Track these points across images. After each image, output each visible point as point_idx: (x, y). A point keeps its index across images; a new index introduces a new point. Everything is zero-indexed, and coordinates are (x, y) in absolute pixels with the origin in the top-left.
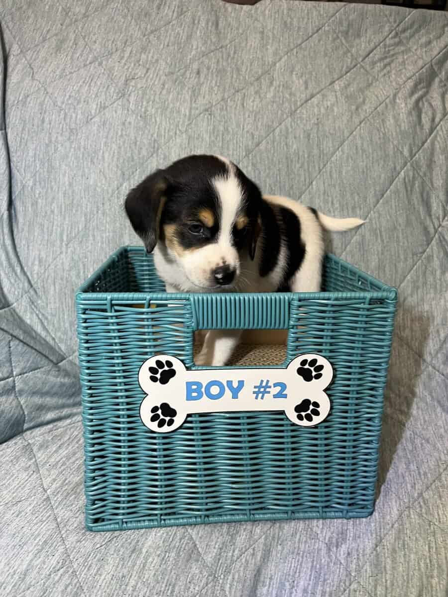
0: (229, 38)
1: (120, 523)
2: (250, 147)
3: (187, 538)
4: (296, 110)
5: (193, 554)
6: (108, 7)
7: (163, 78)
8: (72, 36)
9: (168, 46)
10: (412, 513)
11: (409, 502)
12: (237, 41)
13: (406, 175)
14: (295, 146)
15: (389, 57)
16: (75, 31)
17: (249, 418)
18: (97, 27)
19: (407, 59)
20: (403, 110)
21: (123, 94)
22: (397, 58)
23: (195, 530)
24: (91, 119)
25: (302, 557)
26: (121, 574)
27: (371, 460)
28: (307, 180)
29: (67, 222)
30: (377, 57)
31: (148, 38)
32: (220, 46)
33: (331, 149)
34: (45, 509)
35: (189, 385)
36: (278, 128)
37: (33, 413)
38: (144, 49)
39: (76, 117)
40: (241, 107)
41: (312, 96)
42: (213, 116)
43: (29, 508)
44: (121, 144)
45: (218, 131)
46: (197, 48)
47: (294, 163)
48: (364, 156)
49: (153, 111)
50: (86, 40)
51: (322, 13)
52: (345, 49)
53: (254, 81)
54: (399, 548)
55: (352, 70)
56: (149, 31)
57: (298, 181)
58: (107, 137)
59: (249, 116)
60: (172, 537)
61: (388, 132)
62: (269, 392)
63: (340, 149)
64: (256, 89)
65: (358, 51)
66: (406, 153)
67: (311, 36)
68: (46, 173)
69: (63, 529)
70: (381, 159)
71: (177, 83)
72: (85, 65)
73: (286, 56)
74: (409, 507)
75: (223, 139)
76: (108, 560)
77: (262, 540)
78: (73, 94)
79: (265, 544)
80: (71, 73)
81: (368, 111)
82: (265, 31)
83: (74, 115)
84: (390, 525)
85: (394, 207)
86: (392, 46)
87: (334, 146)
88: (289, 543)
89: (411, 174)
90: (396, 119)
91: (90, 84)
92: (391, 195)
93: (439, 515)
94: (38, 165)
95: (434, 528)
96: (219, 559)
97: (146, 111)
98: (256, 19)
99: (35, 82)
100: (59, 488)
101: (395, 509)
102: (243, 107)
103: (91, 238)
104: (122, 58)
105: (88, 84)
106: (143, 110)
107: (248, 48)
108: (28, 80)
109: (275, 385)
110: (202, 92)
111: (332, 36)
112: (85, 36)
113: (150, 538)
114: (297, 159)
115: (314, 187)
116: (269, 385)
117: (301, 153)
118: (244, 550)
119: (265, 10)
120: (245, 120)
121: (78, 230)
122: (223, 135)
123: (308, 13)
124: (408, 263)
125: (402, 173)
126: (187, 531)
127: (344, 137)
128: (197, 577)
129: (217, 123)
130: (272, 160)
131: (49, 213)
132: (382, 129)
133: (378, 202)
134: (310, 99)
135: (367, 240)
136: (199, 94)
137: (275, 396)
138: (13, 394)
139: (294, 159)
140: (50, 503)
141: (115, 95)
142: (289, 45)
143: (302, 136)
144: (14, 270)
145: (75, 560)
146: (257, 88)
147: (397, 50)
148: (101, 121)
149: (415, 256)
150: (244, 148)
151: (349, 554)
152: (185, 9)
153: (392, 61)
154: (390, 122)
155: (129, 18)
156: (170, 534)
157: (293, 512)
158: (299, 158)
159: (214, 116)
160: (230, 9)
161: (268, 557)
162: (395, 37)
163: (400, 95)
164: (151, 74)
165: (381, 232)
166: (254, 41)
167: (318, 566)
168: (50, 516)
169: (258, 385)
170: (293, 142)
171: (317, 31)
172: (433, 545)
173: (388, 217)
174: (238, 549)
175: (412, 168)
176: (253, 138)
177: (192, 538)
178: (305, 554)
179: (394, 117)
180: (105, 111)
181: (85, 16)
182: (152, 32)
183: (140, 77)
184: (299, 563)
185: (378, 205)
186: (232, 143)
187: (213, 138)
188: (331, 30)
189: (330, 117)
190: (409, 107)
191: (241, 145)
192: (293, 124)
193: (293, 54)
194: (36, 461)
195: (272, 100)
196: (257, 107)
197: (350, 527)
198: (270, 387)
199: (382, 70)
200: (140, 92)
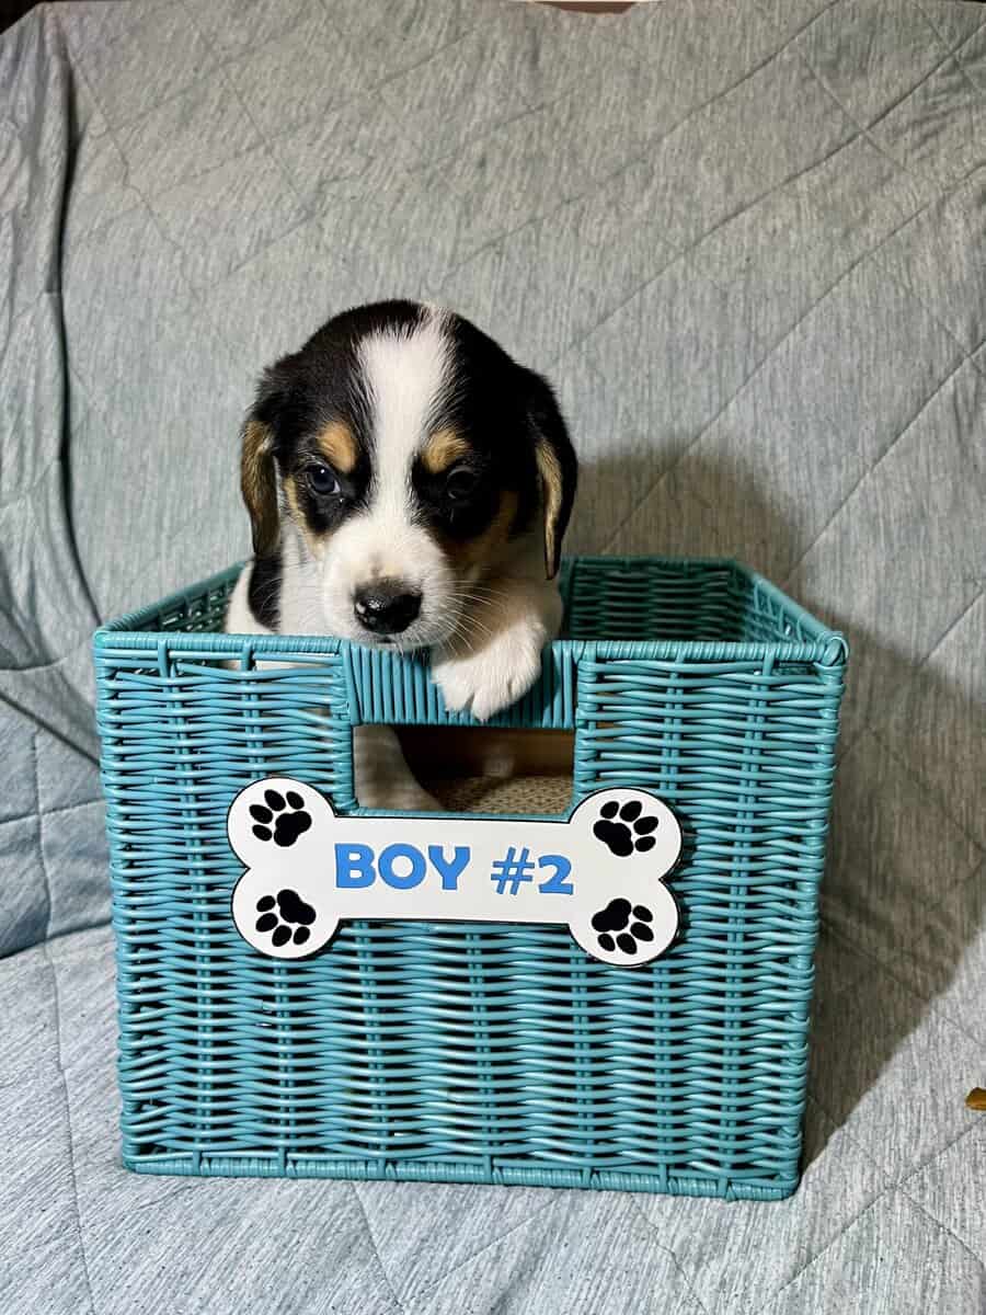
0: (559, 85)
1: (196, 1160)
2: (584, 324)
3: (349, 1207)
4: (698, 242)
5: (356, 1244)
6: (297, 29)
7: (403, 175)
8: (215, 95)
9: (420, 106)
10: (898, 1201)
11: (897, 1173)
12: (576, 92)
13: (960, 387)
14: (689, 323)
15: (937, 117)
16: (222, 83)
17: (485, 937)
18: (269, 73)
19: (978, 122)
20: (959, 238)
21: (309, 214)
22: (953, 121)
23: (372, 1191)
24: (238, 267)
25: (610, 1280)
26: (181, 1268)
27: (787, 1059)
28: (716, 399)
29: (172, 490)
30: (904, 119)
31: (378, 92)
32: (539, 104)
33: (776, 328)
34: (51, 1109)
35: (342, 851)
36: (654, 283)
37: (71, 900)
38: (366, 117)
39: (206, 264)
40: (572, 236)
41: (741, 208)
42: (504, 259)
43: (18, 1104)
44: (298, 320)
45: (514, 288)
46: (485, 109)
47: (685, 358)
48: (856, 341)
49: (373, 248)
50: (245, 99)
51: (776, 22)
52: (829, 102)
53: (608, 178)
54: (852, 1283)
55: (843, 150)
56: (381, 76)
57: (694, 401)
58: (267, 305)
59: (587, 256)
60: (316, 1199)
61: (919, 285)
62: (529, 879)
63: (797, 328)
64: (610, 197)
65: (859, 106)
66: (961, 334)
67: (749, 76)
68: (135, 385)
69: (78, 1159)
70: (897, 350)
71: (431, 189)
72: (237, 155)
73: (686, 122)
74: (893, 1187)
75: (523, 307)
76: (160, 1234)
77: (524, 1229)
78: (205, 215)
79: (529, 1241)
80: (207, 171)
81: (872, 238)
82: (644, 65)
83: (202, 261)
84: (839, 1226)
85: (922, 462)
86: (944, 92)
87: (782, 321)
88: (586, 1243)
89: (971, 384)
90: (941, 256)
91: (243, 192)
92: (918, 437)
93: (963, 1210)
94: (120, 367)
95: (946, 1243)
96: (414, 1263)
97: (357, 246)
98: (625, 44)
99: (130, 192)
100: (92, 1066)
101: (858, 1189)
102: (577, 235)
103: (221, 524)
104: (317, 137)
105: (237, 195)
106: (351, 245)
107: (601, 106)
108: (115, 186)
109: (544, 861)
110: (487, 203)
111: (799, 73)
112: (243, 93)
113: (264, 1198)
114: (693, 350)
115: (732, 415)
116: (528, 861)
117: (703, 336)
118: (475, 1246)
119: (645, 22)
120: (576, 264)
121: (196, 506)
122: (525, 297)
123: (744, 23)
124: (952, 601)
125: (950, 383)
126: (354, 1191)
127: (808, 298)
128: (355, 1298)
129: (513, 273)
130: (635, 353)
131: (136, 467)
132: (906, 282)
133: (884, 451)
134: (736, 214)
135: (853, 543)
136: (479, 209)
137: (543, 889)
138: (34, 853)
139: (685, 352)
140: (66, 1099)
141: (293, 214)
142: (695, 97)
143: (707, 298)
144: (65, 588)
145: (87, 1226)
146: (612, 194)
147: (953, 102)
148: (257, 270)
149: (971, 585)
150: (569, 326)
151: (723, 1283)
152: (464, 29)
153: (943, 127)
154: (926, 263)
155: (341, 51)
156: (312, 1193)
157: (594, 1171)
158: (697, 349)
159: (508, 258)
160: (566, 24)
161: (532, 1271)
162: (950, 72)
163: (954, 201)
164: (375, 170)
165: (887, 523)
166: (615, 89)
167: (642, 1306)
168: (57, 1126)
169: (503, 859)
170: (685, 312)
171: (765, 63)
172: (936, 1282)
173: (908, 490)
174: (462, 1243)
175: (975, 372)
176: (593, 304)
177: (362, 1210)
178: (618, 1273)
179: (936, 253)
180: (269, 250)
181: (249, 50)
182: (388, 79)
183: (352, 175)
184: (599, 1293)
185: (884, 459)
186: (543, 315)
187: (500, 306)
188: (797, 61)
189: (779, 254)
190: (974, 229)
191: (564, 320)
192: (689, 271)
193: (703, 115)
194: (56, 1004)
195: (645, 219)
196: (608, 235)
197: (741, 1222)
198: (532, 866)
199: (918, 146)
200: (348, 208)
